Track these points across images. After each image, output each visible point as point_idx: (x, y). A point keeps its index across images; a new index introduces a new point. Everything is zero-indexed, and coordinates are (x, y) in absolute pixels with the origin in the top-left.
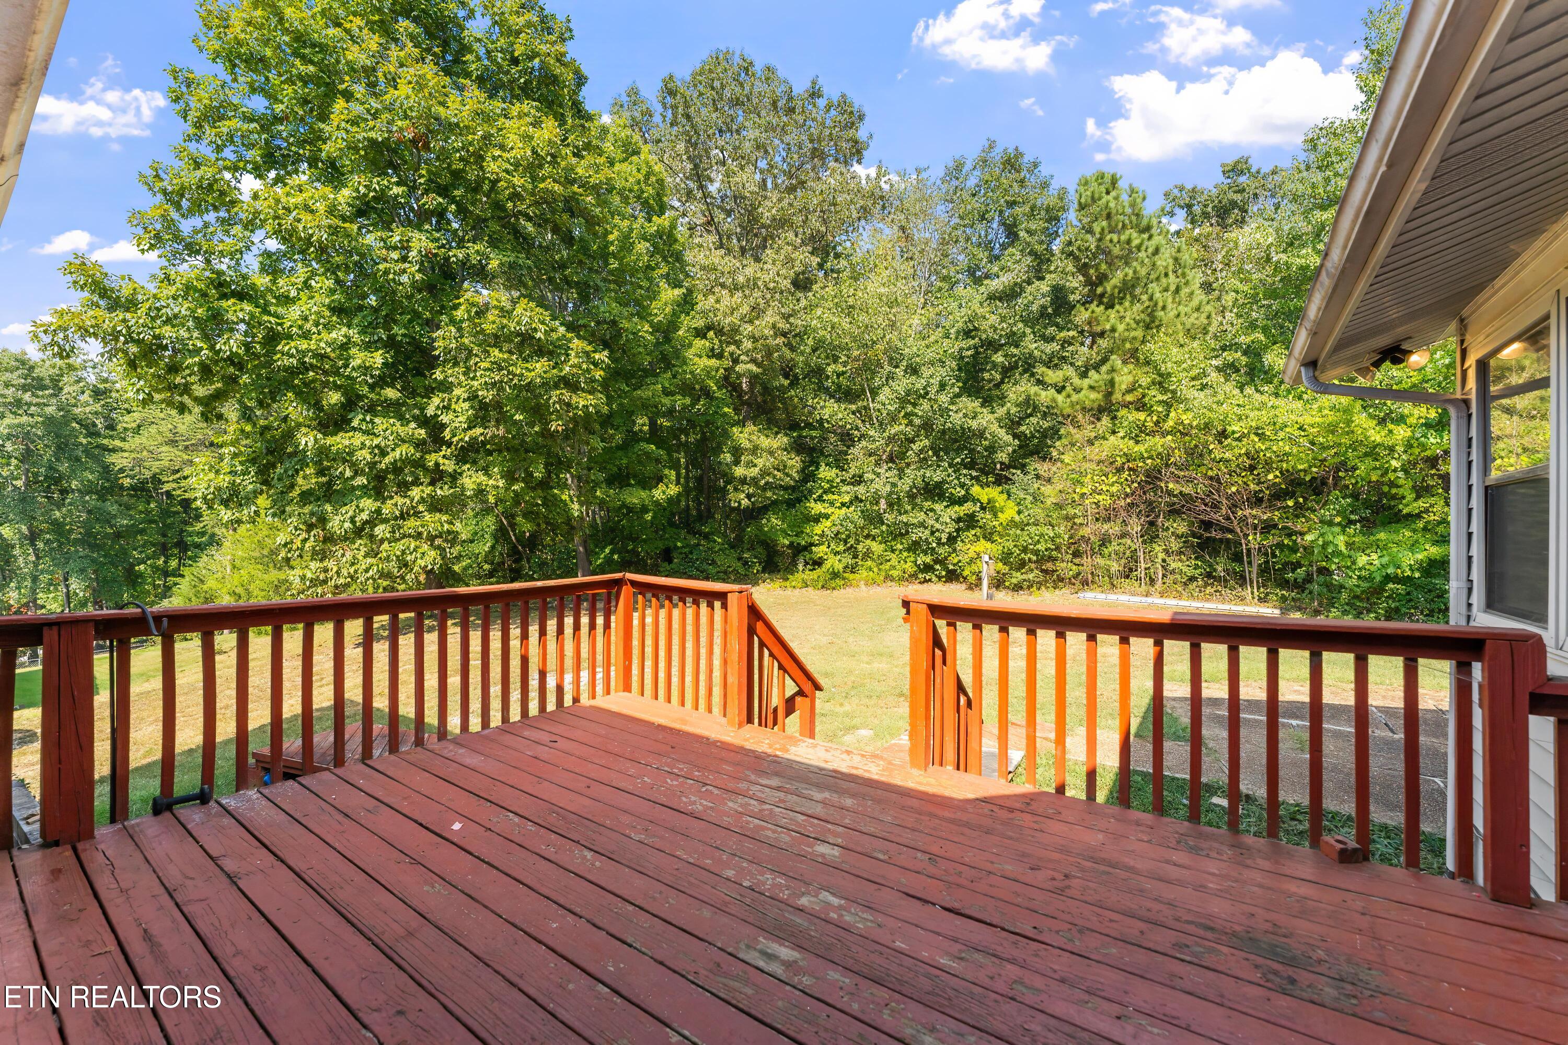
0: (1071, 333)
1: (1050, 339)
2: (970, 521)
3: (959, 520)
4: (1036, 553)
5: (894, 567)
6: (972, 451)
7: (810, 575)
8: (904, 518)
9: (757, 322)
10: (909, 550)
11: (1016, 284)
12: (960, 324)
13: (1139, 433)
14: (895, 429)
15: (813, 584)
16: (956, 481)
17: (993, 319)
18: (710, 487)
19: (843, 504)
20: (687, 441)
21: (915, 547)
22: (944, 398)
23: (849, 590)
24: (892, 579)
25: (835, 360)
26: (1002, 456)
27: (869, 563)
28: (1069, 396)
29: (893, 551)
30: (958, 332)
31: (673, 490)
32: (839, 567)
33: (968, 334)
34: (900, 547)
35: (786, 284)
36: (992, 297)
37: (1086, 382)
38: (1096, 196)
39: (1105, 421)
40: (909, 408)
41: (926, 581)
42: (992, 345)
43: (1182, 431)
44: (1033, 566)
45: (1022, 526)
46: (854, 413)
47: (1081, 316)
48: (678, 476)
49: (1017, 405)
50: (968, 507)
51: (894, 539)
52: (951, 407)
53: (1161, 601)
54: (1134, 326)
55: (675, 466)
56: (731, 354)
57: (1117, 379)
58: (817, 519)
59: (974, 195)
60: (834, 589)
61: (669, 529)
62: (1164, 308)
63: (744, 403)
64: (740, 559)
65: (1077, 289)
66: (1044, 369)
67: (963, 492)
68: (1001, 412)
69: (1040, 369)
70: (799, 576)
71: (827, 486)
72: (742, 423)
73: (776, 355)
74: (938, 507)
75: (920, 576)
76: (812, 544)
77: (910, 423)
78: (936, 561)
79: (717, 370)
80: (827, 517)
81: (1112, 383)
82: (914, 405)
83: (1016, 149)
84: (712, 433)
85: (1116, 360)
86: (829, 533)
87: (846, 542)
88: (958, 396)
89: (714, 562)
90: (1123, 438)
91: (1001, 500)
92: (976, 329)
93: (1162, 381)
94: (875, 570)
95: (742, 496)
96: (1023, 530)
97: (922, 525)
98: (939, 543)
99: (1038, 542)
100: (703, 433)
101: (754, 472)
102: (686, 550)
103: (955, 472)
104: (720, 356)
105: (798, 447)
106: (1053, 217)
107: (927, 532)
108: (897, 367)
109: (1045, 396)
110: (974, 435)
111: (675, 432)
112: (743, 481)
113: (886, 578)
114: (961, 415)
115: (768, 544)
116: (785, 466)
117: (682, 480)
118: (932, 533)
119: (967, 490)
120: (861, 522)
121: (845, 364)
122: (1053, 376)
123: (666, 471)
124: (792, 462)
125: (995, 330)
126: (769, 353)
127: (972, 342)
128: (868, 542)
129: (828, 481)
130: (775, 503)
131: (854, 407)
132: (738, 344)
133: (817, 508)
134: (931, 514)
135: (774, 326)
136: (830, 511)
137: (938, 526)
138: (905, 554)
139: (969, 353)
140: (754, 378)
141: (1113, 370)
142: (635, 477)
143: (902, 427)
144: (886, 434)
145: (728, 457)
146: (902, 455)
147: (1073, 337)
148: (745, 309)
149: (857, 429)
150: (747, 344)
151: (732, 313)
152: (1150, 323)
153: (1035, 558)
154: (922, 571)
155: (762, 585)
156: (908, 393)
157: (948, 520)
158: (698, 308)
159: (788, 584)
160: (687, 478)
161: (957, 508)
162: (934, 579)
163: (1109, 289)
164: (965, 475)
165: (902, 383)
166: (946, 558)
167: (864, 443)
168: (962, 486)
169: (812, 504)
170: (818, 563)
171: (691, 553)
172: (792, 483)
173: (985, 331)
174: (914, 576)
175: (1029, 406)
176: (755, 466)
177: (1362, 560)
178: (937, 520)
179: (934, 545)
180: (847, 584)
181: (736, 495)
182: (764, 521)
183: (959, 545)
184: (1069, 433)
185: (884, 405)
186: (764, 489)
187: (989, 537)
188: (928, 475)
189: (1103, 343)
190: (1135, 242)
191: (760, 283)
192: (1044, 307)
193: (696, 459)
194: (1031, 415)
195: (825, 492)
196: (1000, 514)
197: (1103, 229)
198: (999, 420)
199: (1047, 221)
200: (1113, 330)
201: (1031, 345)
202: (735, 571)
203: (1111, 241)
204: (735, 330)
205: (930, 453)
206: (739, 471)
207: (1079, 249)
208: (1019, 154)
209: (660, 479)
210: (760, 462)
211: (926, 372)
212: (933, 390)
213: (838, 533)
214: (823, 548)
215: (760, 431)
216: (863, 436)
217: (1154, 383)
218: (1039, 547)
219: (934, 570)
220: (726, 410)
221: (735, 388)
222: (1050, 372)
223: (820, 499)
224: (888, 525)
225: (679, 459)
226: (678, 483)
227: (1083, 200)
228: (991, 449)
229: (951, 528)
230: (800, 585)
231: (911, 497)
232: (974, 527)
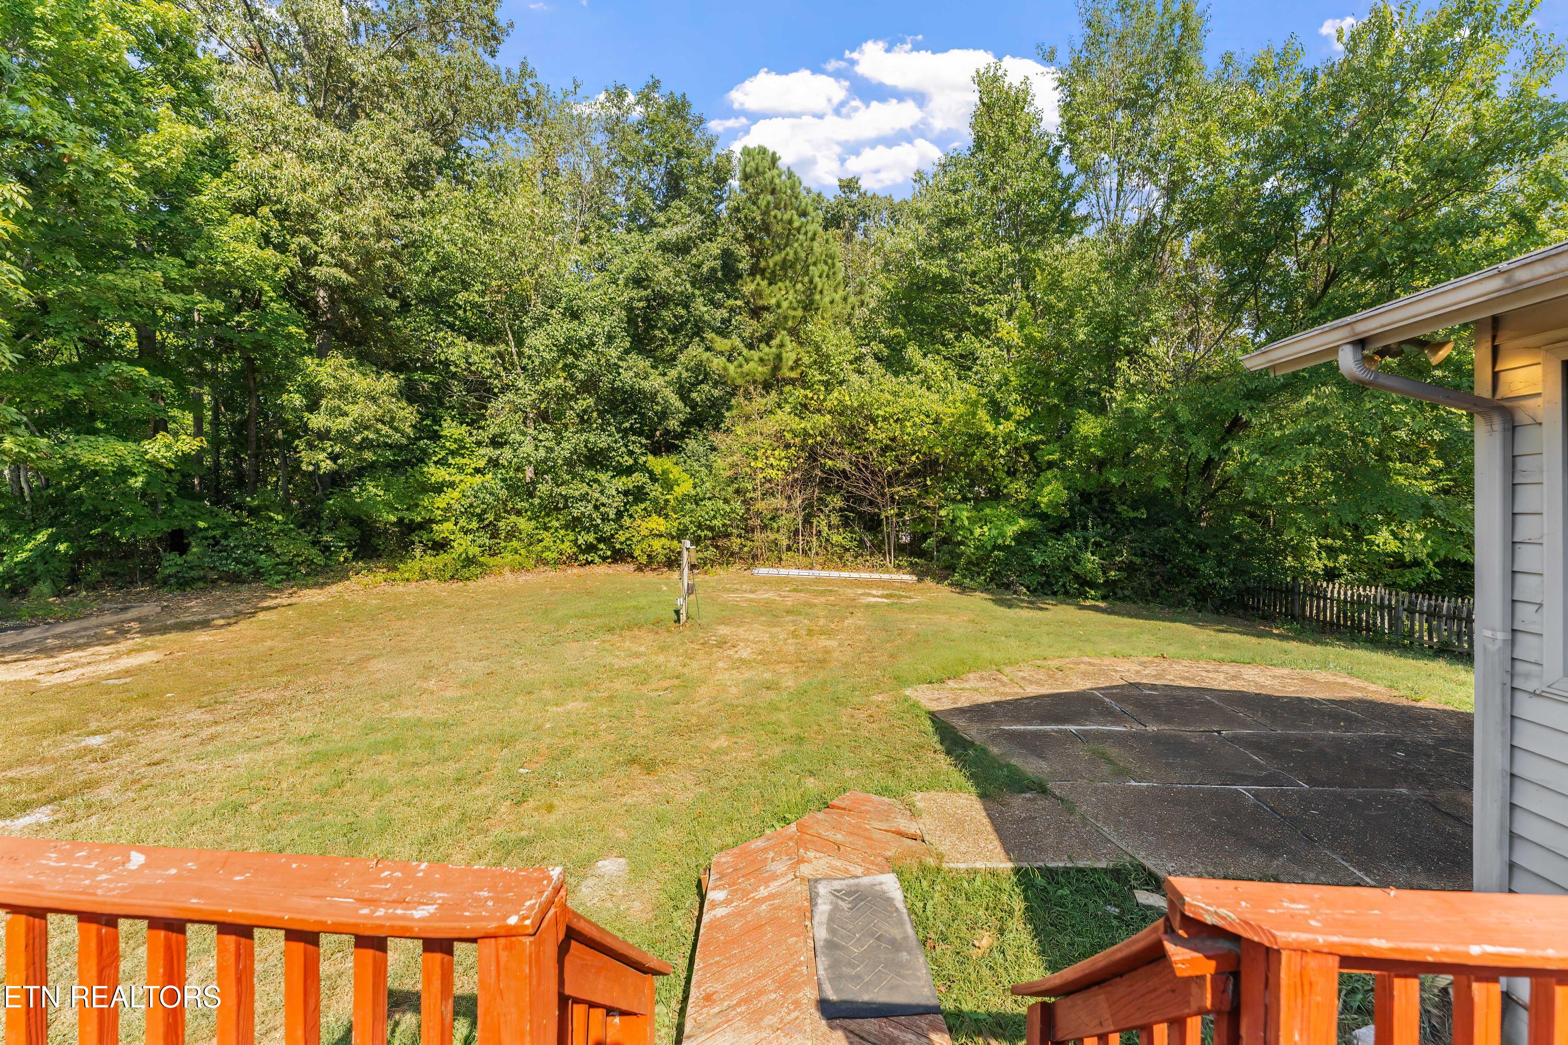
0: (739, 303)
1: (718, 305)
2: (638, 495)
3: (626, 493)
4: (711, 529)
5: (548, 548)
6: (643, 415)
7: (431, 562)
8: (563, 490)
9: (350, 211)
10: (566, 527)
11: (690, 238)
12: (630, 270)
13: (802, 409)
14: (552, 383)
15: (440, 575)
16: (623, 449)
17: (666, 272)
18: (259, 439)
19: (477, 471)
20: (214, 371)
21: (575, 524)
22: (613, 353)
23: (489, 580)
24: (546, 563)
25: (466, 286)
26: (673, 424)
27: (515, 543)
28: (741, 366)
29: (546, 529)
30: (627, 279)
31: (188, 444)
32: (474, 550)
33: (638, 282)
34: (557, 524)
35: (394, 171)
36: (664, 247)
37: (755, 355)
38: (761, 169)
39: (773, 394)
40: (570, 359)
41: (588, 563)
42: (664, 300)
43: (840, 411)
44: (708, 542)
45: (697, 501)
46: (493, 357)
47: (748, 287)
48: (198, 421)
49: (687, 370)
50: (639, 478)
51: (548, 515)
52: (620, 363)
53: (824, 574)
54: (795, 305)
55: (194, 404)
56: (303, 249)
57: (784, 355)
58: (439, 489)
59: (637, 132)
60: (468, 579)
61: (178, 502)
62: (821, 292)
63: (319, 326)
64: (315, 543)
65: (744, 258)
66: (713, 335)
67: (631, 462)
68: (673, 373)
69: (709, 335)
70: (416, 565)
71: (454, 446)
72: (321, 353)
73: (379, 263)
74: (603, 477)
75: (581, 557)
76: (431, 521)
77: (571, 377)
78: (600, 540)
79: (276, 268)
80: (452, 485)
81: (779, 357)
82: (576, 357)
83: (684, 95)
84: (266, 361)
85: (782, 336)
86: (456, 506)
87: (481, 520)
88: (627, 352)
89: (269, 550)
90: (790, 413)
91: (676, 472)
92: (648, 278)
93: (822, 361)
94: (523, 552)
95: (322, 456)
96: (697, 504)
97: (584, 497)
98: (605, 518)
99: (714, 517)
100: (249, 361)
101: (343, 424)
102: (217, 533)
103: (622, 438)
104: (282, 248)
105: (410, 393)
106: (720, 178)
107: (590, 507)
108: (552, 307)
109: (717, 363)
110: (645, 397)
111: (192, 357)
112: (323, 435)
113: (537, 562)
114: (631, 374)
115: (362, 521)
116: (393, 419)
117: (206, 427)
118: (596, 508)
119: (635, 460)
120: (504, 494)
121: (482, 294)
122: (721, 344)
123: (175, 412)
124: (402, 413)
125: (669, 283)
126: (368, 259)
127: (644, 293)
128: (513, 518)
129: (455, 441)
130: (373, 465)
131: (492, 349)
132: (315, 235)
133: (437, 474)
134: (595, 486)
135: (377, 222)
136: (457, 478)
137: (604, 499)
138: (562, 532)
139: (641, 304)
140: (338, 291)
141: (782, 345)
142: (105, 416)
143: (561, 381)
144: (540, 388)
145: (298, 400)
146: (560, 415)
147: (740, 307)
148: (328, 188)
149: (498, 376)
150: (332, 239)
151: (304, 190)
152: (809, 305)
153: (710, 534)
154: (583, 552)
155: (354, 578)
156: (569, 340)
157: (614, 493)
158: (240, 167)
159: (397, 575)
160: (215, 423)
161: (624, 479)
162: (597, 559)
163: (771, 264)
164: (634, 443)
165: (561, 329)
166: (612, 536)
167: (510, 396)
168: (631, 453)
169: (432, 469)
170: (441, 546)
171: (226, 536)
172: (404, 441)
173: (658, 283)
174: (573, 558)
175: (701, 373)
176: (346, 414)
177: (977, 532)
178: (602, 492)
179: (599, 521)
180: (486, 570)
181: (312, 454)
182: (354, 490)
183: (626, 521)
184: (739, 404)
185: (538, 351)
186: (360, 448)
187: (660, 510)
188: (592, 440)
189: (769, 317)
190: (796, 224)
191: (353, 159)
192: (713, 270)
193: (232, 397)
194: (702, 382)
195: (453, 453)
196: (675, 488)
197: (768, 203)
198: (669, 383)
199: (714, 181)
200: (779, 306)
201: (700, 307)
202: (309, 562)
203: (775, 217)
204: (306, 215)
205: (595, 414)
206: (317, 421)
207: (746, 218)
208: (685, 104)
209: (161, 425)
210: (355, 411)
211: (593, 319)
212: (600, 341)
213: (471, 505)
214: (449, 525)
215: (351, 366)
216: (505, 388)
217: (815, 362)
218: (715, 522)
219: (598, 549)
220: (293, 329)
221: (305, 303)
222: (718, 339)
223: (442, 462)
224: (540, 498)
225: (200, 396)
226: (199, 432)
227: (748, 170)
228: (663, 415)
229: (618, 502)
230: (416, 577)
231: (569, 462)
232: (643, 501)
